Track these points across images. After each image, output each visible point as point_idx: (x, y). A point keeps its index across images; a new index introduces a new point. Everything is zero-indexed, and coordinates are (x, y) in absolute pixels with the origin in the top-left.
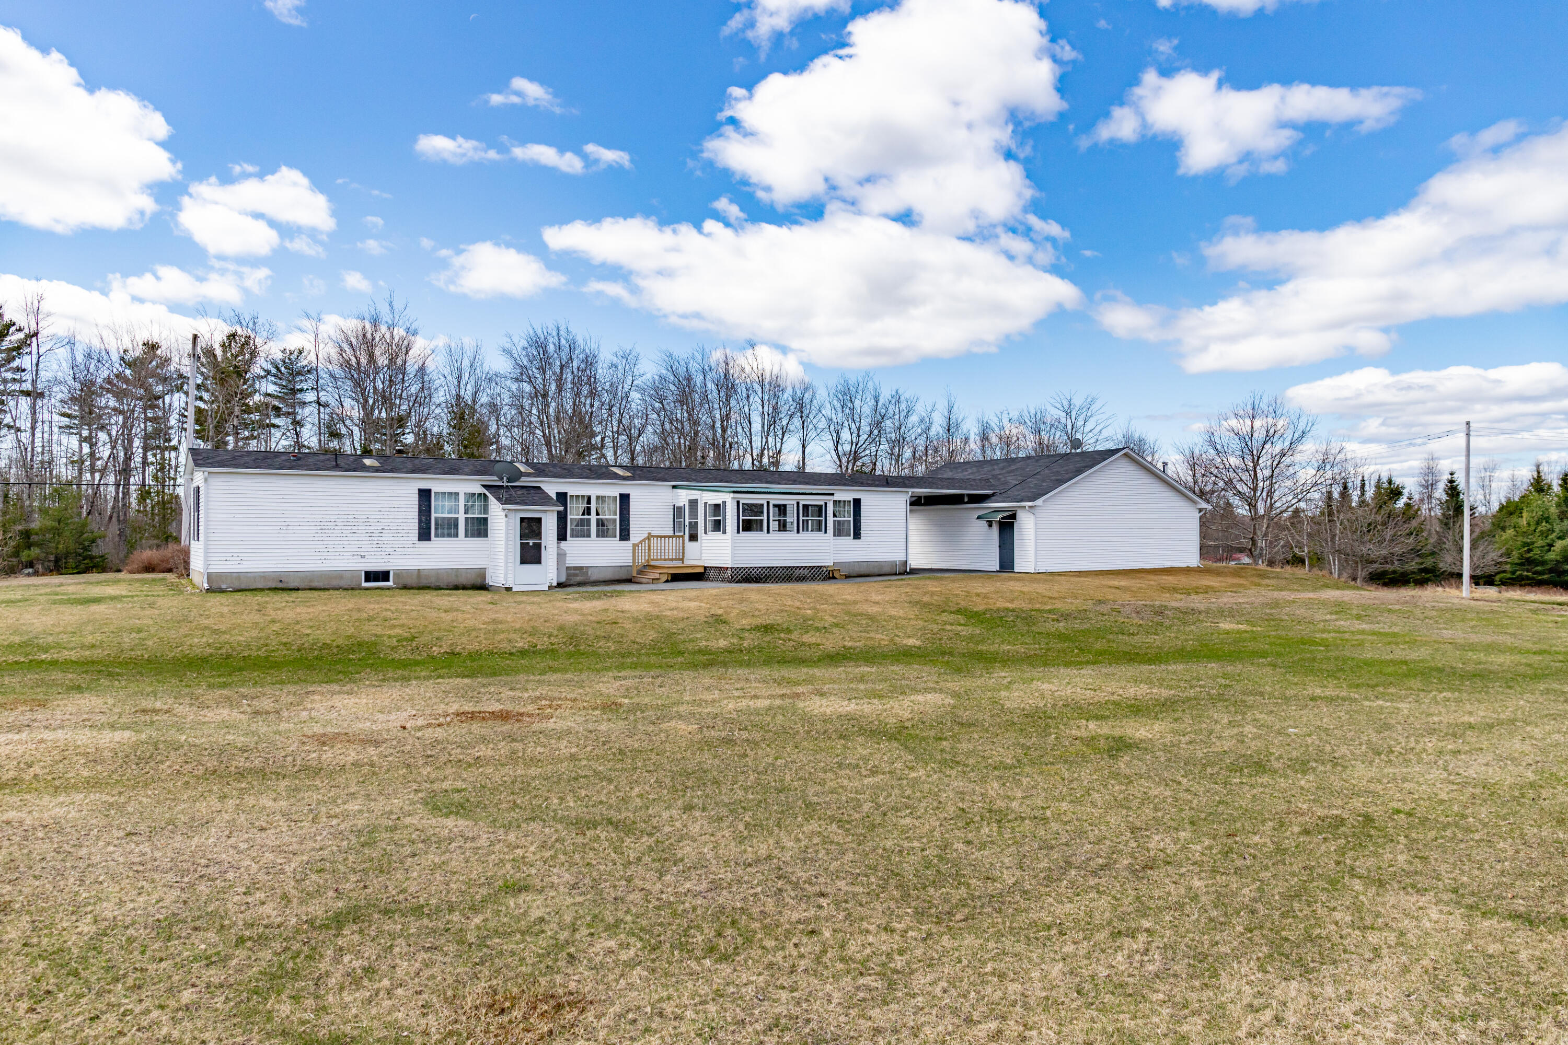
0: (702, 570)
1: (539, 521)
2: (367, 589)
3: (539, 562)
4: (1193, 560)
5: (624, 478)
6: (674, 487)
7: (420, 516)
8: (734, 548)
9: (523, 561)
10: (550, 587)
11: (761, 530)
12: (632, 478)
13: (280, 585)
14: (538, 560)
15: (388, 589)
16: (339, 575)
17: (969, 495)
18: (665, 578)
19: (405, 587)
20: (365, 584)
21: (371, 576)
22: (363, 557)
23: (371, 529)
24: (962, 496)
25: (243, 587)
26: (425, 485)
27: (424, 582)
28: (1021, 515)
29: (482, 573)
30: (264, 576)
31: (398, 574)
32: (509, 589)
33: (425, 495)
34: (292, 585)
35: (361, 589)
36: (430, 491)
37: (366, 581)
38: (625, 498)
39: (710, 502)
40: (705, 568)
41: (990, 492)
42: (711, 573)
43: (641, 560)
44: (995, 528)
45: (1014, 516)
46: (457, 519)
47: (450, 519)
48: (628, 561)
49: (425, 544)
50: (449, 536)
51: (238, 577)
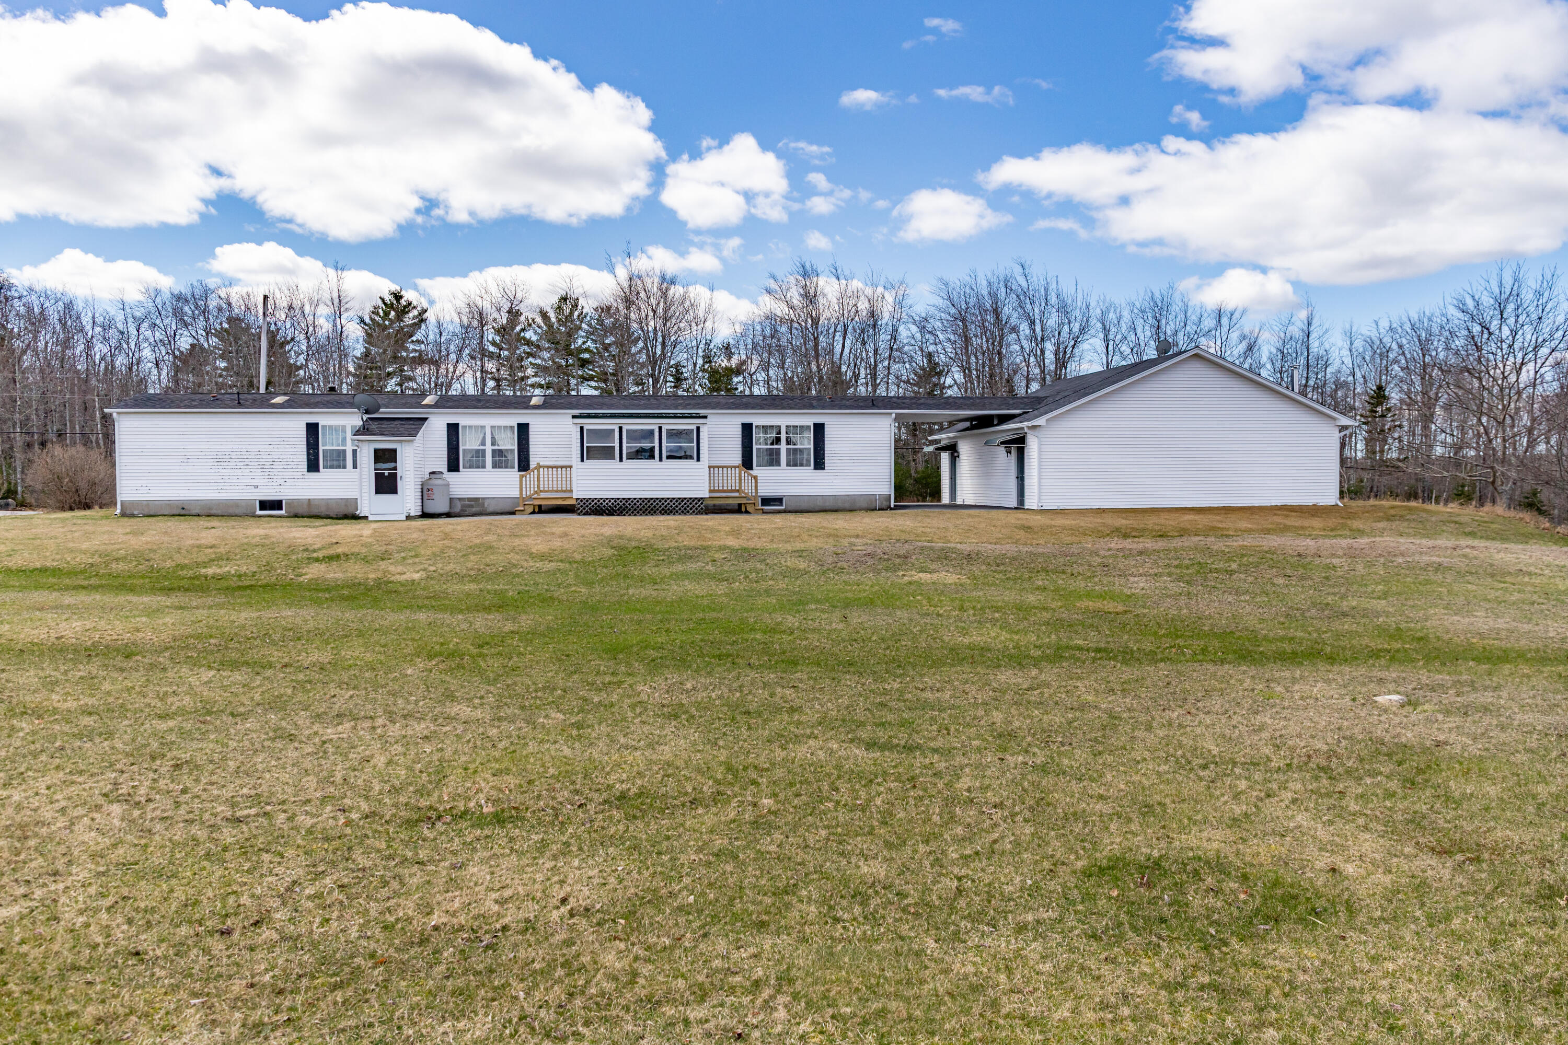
0: (572, 502)
1: (394, 449)
2: (260, 516)
3: (395, 492)
4: (1329, 495)
7: (309, 449)
9: (378, 491)
10: (409, 517)
11: (614, 458)
13: (183, 512)
14: (393, 490)
15: (279, 516)
16: (236, 503)
19: (296, 516)
20: (259, 512)
21: (264, 505)
22: (256, 487)
23: (262, 461)
25: (152, 512)
27: (315, 511)
28: (1029, 438)
29: (353, 504)
30: (169, 504)
31: (291, 502)
32: (366, 518)
33: (312, 429)
34: (194, 512)
35: (254, 516)
37: (261, 509)
40: (576, 499)
41: (1020, 411)
43: (529, 492)
44: (1014, 455)
45: (1023, 440)
46: (344, 451)
47: (338, 450)
49: (314, 475)
50: (338, 467)
51: (148, 505)
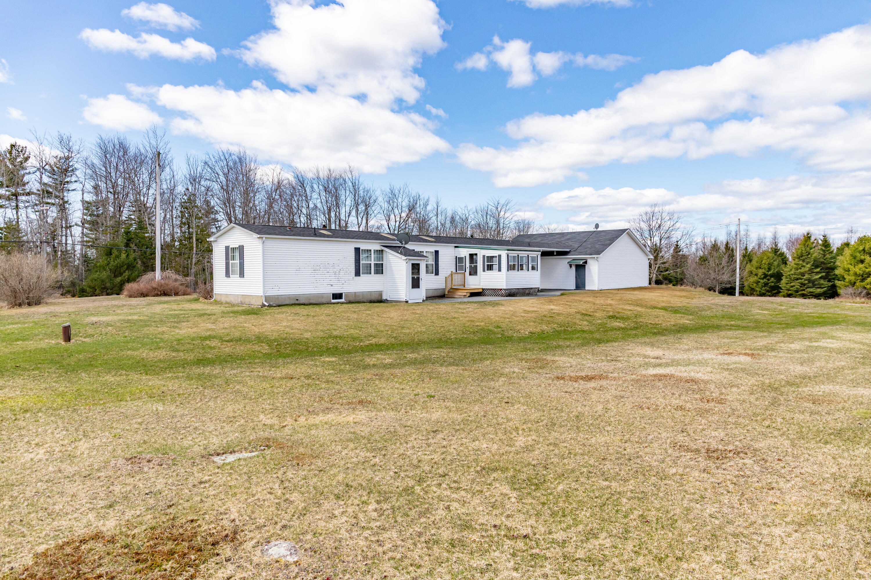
0: (481, 291)
1: (418, 265)
2: (334, 303)
3: (419, 287)
4: (646, 284)
5: (432, 242)
6: (456, 247)
7: (356, 263)
8: (507, 278)
9: (413, 287)
10: (423, 301)
11: (515, 269)
12: (435, 242)
13: (297, 302)
15: (342, 303)
16: (322, 296)
17: (557, 252)
18: (469, 295)
19: (349, 302)
20: (332, 301)
21: (335, 296)
22: (332, 285)
23: (335, 270)
24: (553, 252)
25: (280, 303)
26: (357, 246)
27: (358, 299)
28: (589, 261)
29: (380, 294)
30: (289, 297)
31: (347, 295)
32: (407, 302)
33: (357, 250)
34: (300, 302)
35: (331, 303)
36: (359, 248)
37: (333, 299)
38: (437, 252)
39: (487, 255)
40: (483, 289)
41: (568, 250)
42: (487, 292)
43: (449, 287)
44: (574, 268)
45: (586, 262)
46: (370, 264)
47: (367, 264)
48: (443, 286)
49: (358, 278)
50: (367, 273)
51: (278, 298)
